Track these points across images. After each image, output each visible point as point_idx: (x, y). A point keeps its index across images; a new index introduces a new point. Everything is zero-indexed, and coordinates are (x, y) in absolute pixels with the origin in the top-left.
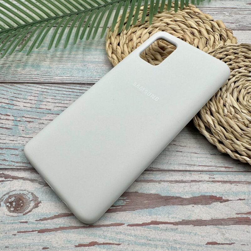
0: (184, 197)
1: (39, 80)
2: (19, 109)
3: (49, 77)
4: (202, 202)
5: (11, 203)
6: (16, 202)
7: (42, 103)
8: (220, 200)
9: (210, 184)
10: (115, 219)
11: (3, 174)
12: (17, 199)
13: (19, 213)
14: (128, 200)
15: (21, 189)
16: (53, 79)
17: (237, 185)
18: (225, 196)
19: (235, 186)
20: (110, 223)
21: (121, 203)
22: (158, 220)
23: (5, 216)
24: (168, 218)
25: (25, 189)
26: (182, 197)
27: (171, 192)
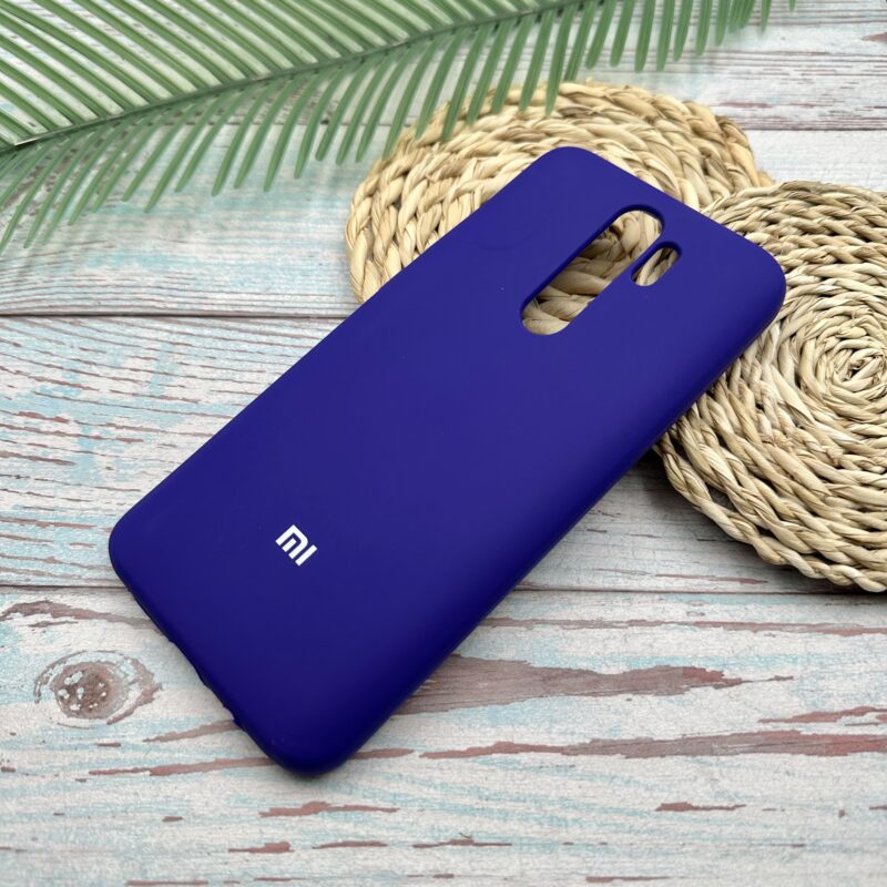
0: (604, 671)
1: (160, 305)
2: (96, 400)
3: (192, 294)
4: (656, 688)
5: (71, 689)
6: (87, 686)
7: (171, 380)
8: (715, 679)
9: (689, 633)
11: (47, 602)
12: (88, 677)
13: (96, 718)
15: (101, 649)
16: (204, 301)
17: (774, 636)
18: (731, 670)
19: (768, 638)
20: (371, 747)
22: (516, 741)
23: (53, 727)
24: (550, 732)
25: (114, 649)
26: (597, 670)
27: (564, 654)
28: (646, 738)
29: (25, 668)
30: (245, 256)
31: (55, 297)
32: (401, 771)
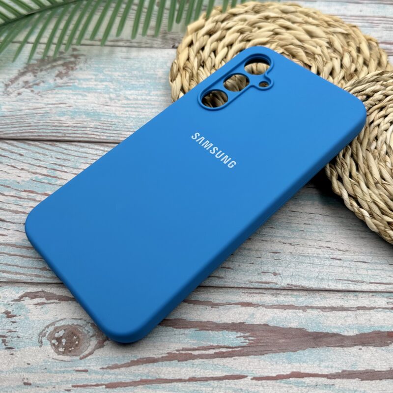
0: (346, 334)
1: (98, 137)
3: (114, 132)
4: (374, 343)
5: (59, 340)
6: (68, 338)
9: (389, 313)
10: (231, 368)
11: (43, 291)
12: (68, 333)
13: (73, 356)
14: (252, 338)
15: (74, 318)
16: (120, 136)
20: (224, 374)
21: (240, 341)
22: (302, 371)
23: (50, 360)
24: (320, 367)
25: (81, 317)
26: (342, 333)
27: (324, 325)
28: (371, 370)
29: (33, 327)
30: (140, 113)
31: (41, 131)
32: (241, 387)
